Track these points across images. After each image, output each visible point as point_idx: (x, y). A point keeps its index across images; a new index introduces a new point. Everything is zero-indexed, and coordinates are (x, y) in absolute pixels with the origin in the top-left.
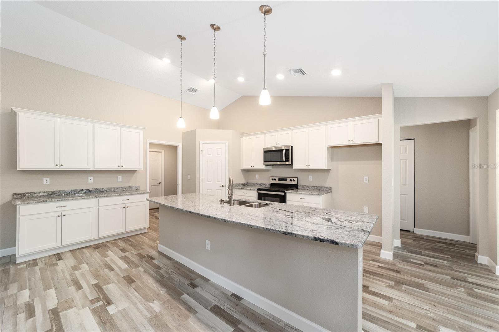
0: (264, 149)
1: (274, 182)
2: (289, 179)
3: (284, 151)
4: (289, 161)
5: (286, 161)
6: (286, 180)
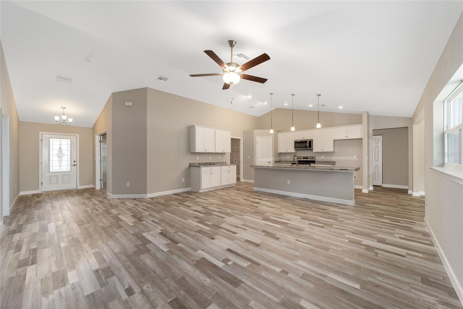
0: (294, 141)
1: (300, 160)
2: (309, 158)
3: (308, 142)
4: (311, 147)
5: (309, 147)
6: (308, 158)
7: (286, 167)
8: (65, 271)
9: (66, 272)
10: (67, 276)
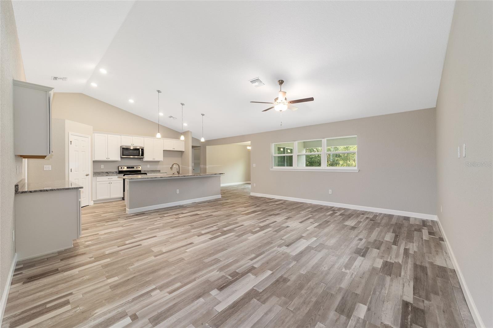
7: (184, 176)
8: (381, 271)
9: (381, 269)
10: (382, 266)
